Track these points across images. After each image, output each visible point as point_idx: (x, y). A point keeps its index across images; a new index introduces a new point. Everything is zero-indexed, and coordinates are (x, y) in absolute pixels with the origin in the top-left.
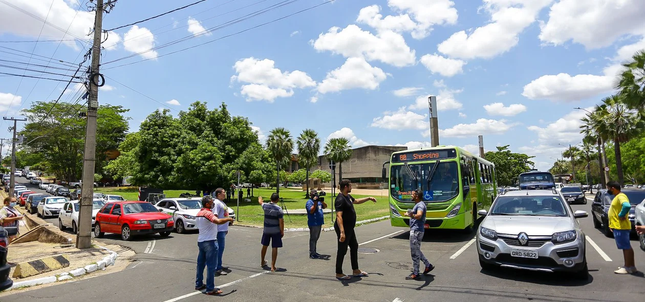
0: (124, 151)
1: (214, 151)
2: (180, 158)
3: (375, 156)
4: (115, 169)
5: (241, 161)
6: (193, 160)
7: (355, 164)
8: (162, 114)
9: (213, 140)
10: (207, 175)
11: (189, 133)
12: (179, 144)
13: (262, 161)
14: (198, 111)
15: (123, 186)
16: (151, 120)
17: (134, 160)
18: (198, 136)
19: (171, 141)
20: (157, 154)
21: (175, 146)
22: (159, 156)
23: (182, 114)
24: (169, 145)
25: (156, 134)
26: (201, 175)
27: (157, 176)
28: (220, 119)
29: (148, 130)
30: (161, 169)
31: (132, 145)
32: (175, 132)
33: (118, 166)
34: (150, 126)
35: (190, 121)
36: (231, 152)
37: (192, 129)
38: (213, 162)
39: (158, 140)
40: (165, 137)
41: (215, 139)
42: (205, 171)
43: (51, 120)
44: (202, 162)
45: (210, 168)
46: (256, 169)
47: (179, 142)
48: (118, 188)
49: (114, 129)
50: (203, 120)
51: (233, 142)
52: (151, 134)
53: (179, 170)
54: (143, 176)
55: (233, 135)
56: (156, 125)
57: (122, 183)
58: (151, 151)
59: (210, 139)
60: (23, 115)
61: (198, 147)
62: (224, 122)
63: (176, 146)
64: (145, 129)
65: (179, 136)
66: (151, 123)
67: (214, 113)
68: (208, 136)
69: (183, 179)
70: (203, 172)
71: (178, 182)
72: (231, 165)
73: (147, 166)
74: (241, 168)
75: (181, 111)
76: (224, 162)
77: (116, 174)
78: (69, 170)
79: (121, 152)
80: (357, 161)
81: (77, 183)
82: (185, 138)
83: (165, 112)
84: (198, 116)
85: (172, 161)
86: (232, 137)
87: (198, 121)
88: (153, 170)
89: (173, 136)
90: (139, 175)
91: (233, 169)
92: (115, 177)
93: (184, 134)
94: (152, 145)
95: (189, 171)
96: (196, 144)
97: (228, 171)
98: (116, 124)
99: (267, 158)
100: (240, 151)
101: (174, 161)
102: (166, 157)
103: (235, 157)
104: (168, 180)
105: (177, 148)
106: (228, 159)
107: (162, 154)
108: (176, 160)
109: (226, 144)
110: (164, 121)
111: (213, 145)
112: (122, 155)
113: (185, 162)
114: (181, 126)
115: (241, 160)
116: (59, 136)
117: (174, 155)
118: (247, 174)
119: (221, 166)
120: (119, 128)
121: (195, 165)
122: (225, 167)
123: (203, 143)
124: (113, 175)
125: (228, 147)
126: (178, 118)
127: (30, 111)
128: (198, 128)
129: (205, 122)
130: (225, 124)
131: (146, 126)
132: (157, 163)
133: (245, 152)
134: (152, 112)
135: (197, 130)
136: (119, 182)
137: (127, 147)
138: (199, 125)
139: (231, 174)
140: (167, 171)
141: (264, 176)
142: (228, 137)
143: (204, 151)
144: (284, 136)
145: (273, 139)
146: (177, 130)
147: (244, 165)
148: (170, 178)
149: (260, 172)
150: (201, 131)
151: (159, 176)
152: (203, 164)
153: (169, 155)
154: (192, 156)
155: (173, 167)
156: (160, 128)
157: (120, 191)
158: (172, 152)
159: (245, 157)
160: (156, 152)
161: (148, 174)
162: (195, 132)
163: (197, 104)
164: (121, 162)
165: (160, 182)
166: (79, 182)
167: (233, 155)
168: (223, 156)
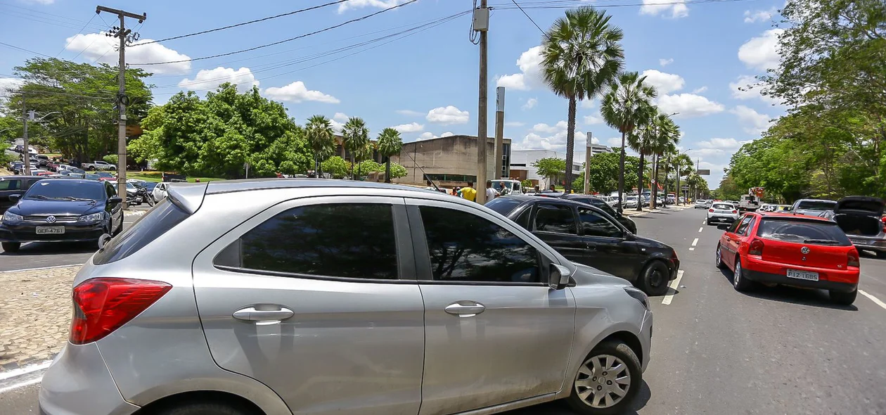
0: (148, 130)
1: (241, 140)
2: (205, 145)
3: (465, 148)
4: (137, 150)
5: (271, 150)
6: (218, 148)
7: (440, 157)
8: (187, 96)
9: (241, 127)
10: (233, 164)
11: (216, 119)
12: (206, 130)
13: (296, 152)
14: (226, 94)
15: (148, 170)
16: (175, 103)
17: (157, 143)
18: (225, 122)
19: (196, 126)
20: (182, 140)
21: (200, 132)
22: (184, 142)
23: (210, 95)
24: (194, 131)
25: (180, 119)
26: (226, 164)
27: (182, 163)
28: (250, 105)
29: (172, 113)
30: (186, 155)
31: (157, 122)
32: (201, 116)
33: (141, 147)
34: (173, 109)
35: (218, 106)
36: (261, 140)
37: (220, 114)
38: (239, 151)
39: (182, 125)
40: (190, 122)
41: (244, 126)
42: (231, 160)
43: (52, 83)
44: (227, 150)
45: (235, 156)
46: (287, 160)
47: (205, 128)
48: (142, 172)
49: (134, 100)
50: (231, 104)
51: (263, 130)
52: (175, 118)
53: (204, 158)
54: (168, 162)
55: (264, 123)
56: (180, 108)
57: (146, 167)
58: (176, 136)
59: (238, 126)
60: (16, 74)
61: (226, 135)
62: (254, 108)
63: (202, 132)
64: (168, 112)
65: (205, 121)
66: (175, 105)
67: (243, 99)
68: (236, 123)
69: (209, 166)
70: (228, 161)
71: (204, 169)
72: (260, 154)
73: (170, 152)
74: (271, 158)
75: (209, 92)
76: (253, 151)
77: (139, 156)
78: (80, 148)
79: (144, 130)
80: (442, 154)
81: (92, 165)
82: (212, 123)
83: (190, 94)
84: (226, 100)
85: (197, 147)
86: (262, 125)
87: (226, 106)
88: (178, 156)
89: (198, 121)
90: (164, 161)
91: (262, 159)
92: (138, 160)
93: (211, 120)
94: (177, 130)
95: (214, 159)
96: (223, 131)
97: (257, 160)
98: (136, 93)
99: (302, 149)
100: (271, 140)
101: (199, 148)
102: (191, 143)
103: (265, 146)
104: (194, 167)
105: (203, 134)
106: (258, 148)
107: (187, 139)
108: (202, 146)
109: (256, 132)
110: (189, 104)
111: (241, 133)
112: (146, 134)
113: (210, 150)
114: (207, 109)
115: (272, 148)
116: (65, 106)
117: (200, 142)
118: (277, 164)
119: (249, 155)
120: (141, 98)
121: (219, 154)
122: (254, 155)
123: (230, 131)
124: (135, 157)
125: (257, 135)
126: (206, 99)
127: (25, 69)
128: (226, 113)
129: (234, 107)
130: (255, 111)
131: (169, 108)
132: (181, 149)
133: (276, 142)
134: (175, 93)
135: (225, 116)
136: (143, 165)
137: (151, 124)
138: (227, 110)
139: (259, 164)
140: (192, 157)
141: (296, 167)
142: (258, 124)
143: (231, 139)
144: (323, 125)
145: (311, 128)
146: (204, 115)
147: (274, 155)
148: (196, 165)
149: (291, 163)
150: (230, 117)
151: (184, 163)
152: (229, 153)
153: (194, 141)
154: (217, 144)
155: (198, 155)
156: (184, 112)
157: (145, 175)
158: (198, 139)
159: (276, 147)
160: (181, 137)
161: (172, 160)
162: (222, 117)
163: (227, 85)
164: (144, 142)
165: (186, 168)
166: (94, 163)
167: (263, 144)
168: (251, 145)
